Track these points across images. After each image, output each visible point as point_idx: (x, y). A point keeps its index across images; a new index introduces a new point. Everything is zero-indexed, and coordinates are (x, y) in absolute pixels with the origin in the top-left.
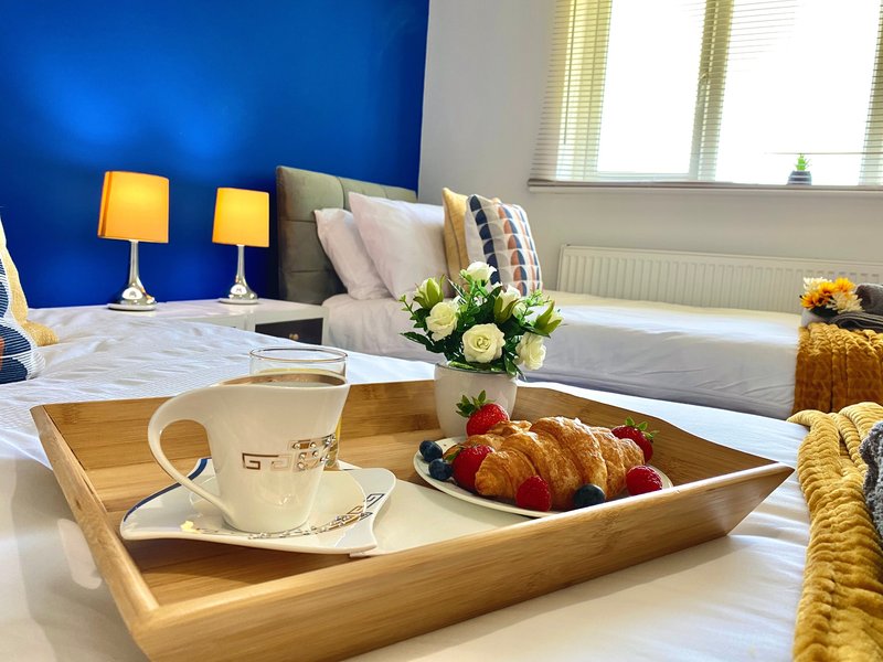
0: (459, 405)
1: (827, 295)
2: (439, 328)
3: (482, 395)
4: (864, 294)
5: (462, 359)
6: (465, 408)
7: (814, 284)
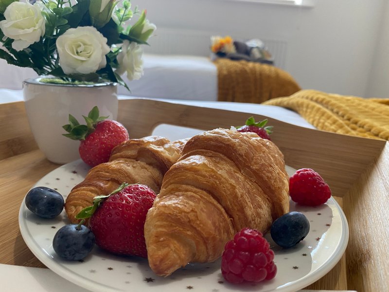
0: (68, 128)
1: (222, 45)
2: (21, 32)
3: (94, 113)
4: (236, 45)
5: (58, 72)
6: (75, 130)
7: (216, 40)
